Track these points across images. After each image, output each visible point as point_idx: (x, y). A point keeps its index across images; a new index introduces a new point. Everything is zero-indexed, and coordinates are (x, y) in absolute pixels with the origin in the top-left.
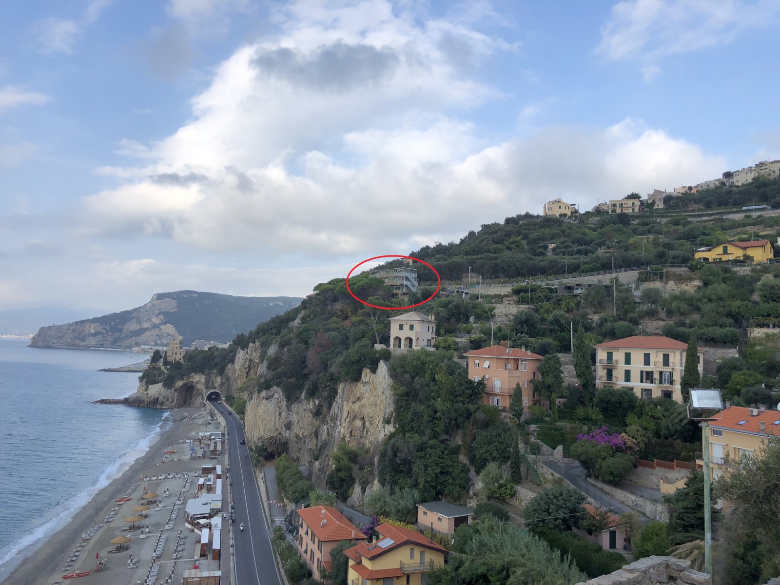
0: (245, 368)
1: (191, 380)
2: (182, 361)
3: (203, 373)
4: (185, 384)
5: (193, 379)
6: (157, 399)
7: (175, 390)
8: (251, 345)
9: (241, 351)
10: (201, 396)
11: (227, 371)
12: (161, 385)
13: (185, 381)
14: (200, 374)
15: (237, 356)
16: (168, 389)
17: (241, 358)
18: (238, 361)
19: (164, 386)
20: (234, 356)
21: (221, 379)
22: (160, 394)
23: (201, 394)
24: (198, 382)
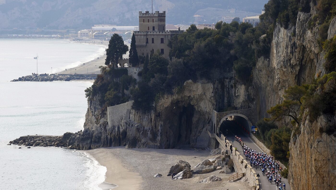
0: (293, 67)
1: (187, 94)
2: (166, 56)
3: (209, 79)
4: (175, 103)
5: (190, 91)
6: (125, 133)
7: (158, 115)
8: (301, 16)
9: (282, 29)
10: (208, 127)
11: (255, 73)
12: (128, 105)
13: (175, 97)
14: (204, 80)
15: (274, 41)
16: (145, 113)
17: (283, 45)
18: (278, 52)
19: (137, 107)
20: (269, 40)
21: (247, 90)
22: (129, 124)
23: (210, 121)
24: (201, 98)
